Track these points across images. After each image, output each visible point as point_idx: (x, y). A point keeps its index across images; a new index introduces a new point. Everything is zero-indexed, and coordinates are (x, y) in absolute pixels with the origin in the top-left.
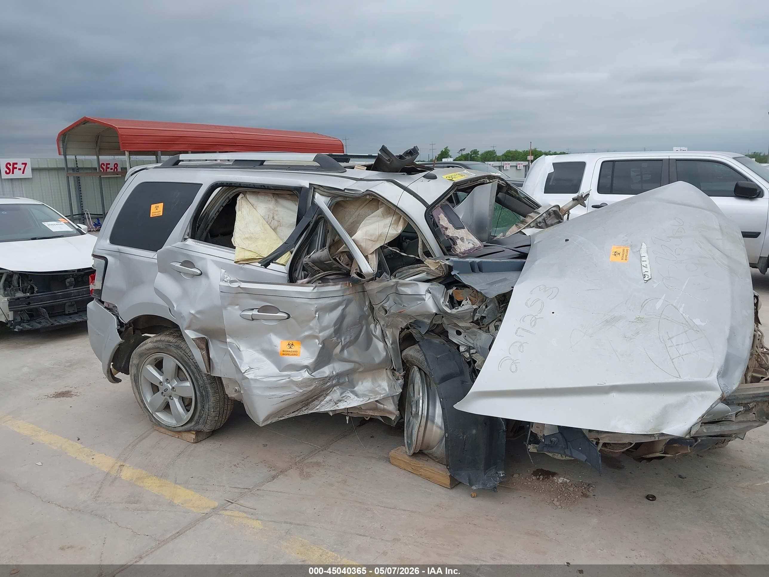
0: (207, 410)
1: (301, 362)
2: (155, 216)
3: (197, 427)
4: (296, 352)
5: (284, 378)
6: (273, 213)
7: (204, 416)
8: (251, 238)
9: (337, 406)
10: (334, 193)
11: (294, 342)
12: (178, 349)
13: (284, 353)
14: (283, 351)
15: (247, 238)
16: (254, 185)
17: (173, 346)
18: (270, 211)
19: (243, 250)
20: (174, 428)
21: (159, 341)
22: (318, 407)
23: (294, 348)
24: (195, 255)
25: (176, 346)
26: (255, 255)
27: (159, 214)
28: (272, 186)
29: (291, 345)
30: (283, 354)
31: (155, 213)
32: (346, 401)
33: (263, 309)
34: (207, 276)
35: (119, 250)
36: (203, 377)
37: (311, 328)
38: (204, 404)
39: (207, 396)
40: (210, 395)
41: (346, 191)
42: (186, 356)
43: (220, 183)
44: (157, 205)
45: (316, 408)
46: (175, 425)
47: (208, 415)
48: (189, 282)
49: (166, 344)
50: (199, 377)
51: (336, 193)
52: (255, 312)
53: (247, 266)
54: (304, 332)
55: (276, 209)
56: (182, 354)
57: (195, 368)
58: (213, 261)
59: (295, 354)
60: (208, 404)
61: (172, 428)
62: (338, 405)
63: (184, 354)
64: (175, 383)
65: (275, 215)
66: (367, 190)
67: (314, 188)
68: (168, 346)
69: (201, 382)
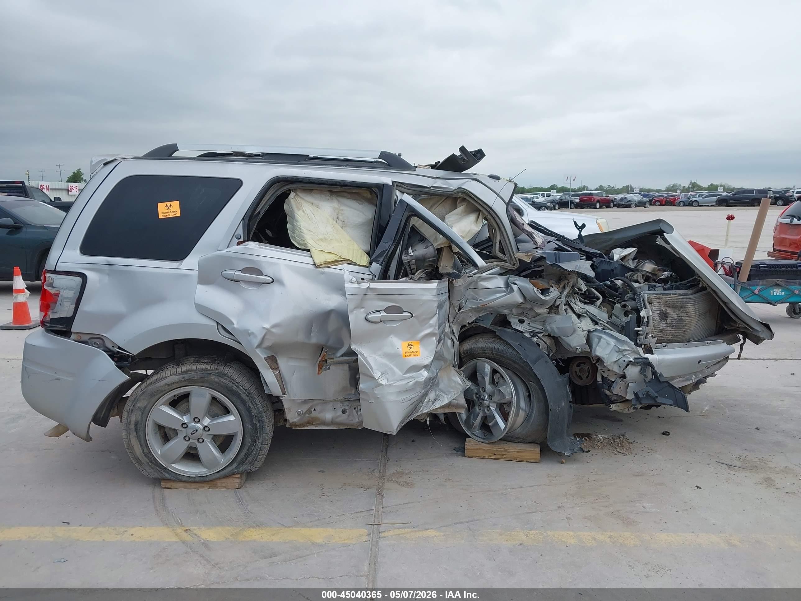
0: (260, 444)
1: (423, 361)
2: (167, 217)
3: (242, 468)
4: (417, 352)
5: (411, 380)
6: (338, 213)
7: (254, 453)
8: (326, 239)
9: (434, 406)
10: (421, 190)
11: (413, 342)
12: (221, 377)
13: (407, 354)
14: (406, 353)
15: (321, 240)
16: (327, 181)
17: (213, 374)
18: (334, 210)
19: (321, 252)
20: (205, 478)
21: (187, 371)
22: (421, 409)
23: (415, 348)
24: (262, 260)
25: (218, 373)
26: (336, 257)
27: (174, 214)
28: (350, 183)
29: (411, 346)
30: (406, 356)
31: (167, 214)
32: (439, 400)
33: (387, 310)
34: (281, 283)
35: (108, 262)
36: (257, 405)
37: (431, 326)
38: (257, 437)
39: (261, 427)
40: (265, 425)
41: (431, 188)
42: (233, 383)
43: (283, 178)
44: (168, 203)
45: (420, 410)
46: (207, 474)
47: (261, 450)
48: (253, 293)
49: (203, 373)
50: (252, 406)
51: (425, 191)
52: (383, 314)
53: (327, 270)
54: (422, 331)
55: (342, 208)
56: (227, 382)
57: (247, 396)
58: (287, 266)
59: (416, 354)
60: (263, 437)
61: (202, 478)
62: (434, 404)
63: (230, 382)
64: (207, 421)
65: (340, 214)
66: (459, 188)
67: (396, 186)
68: (206, 374)
69: (254, 412)
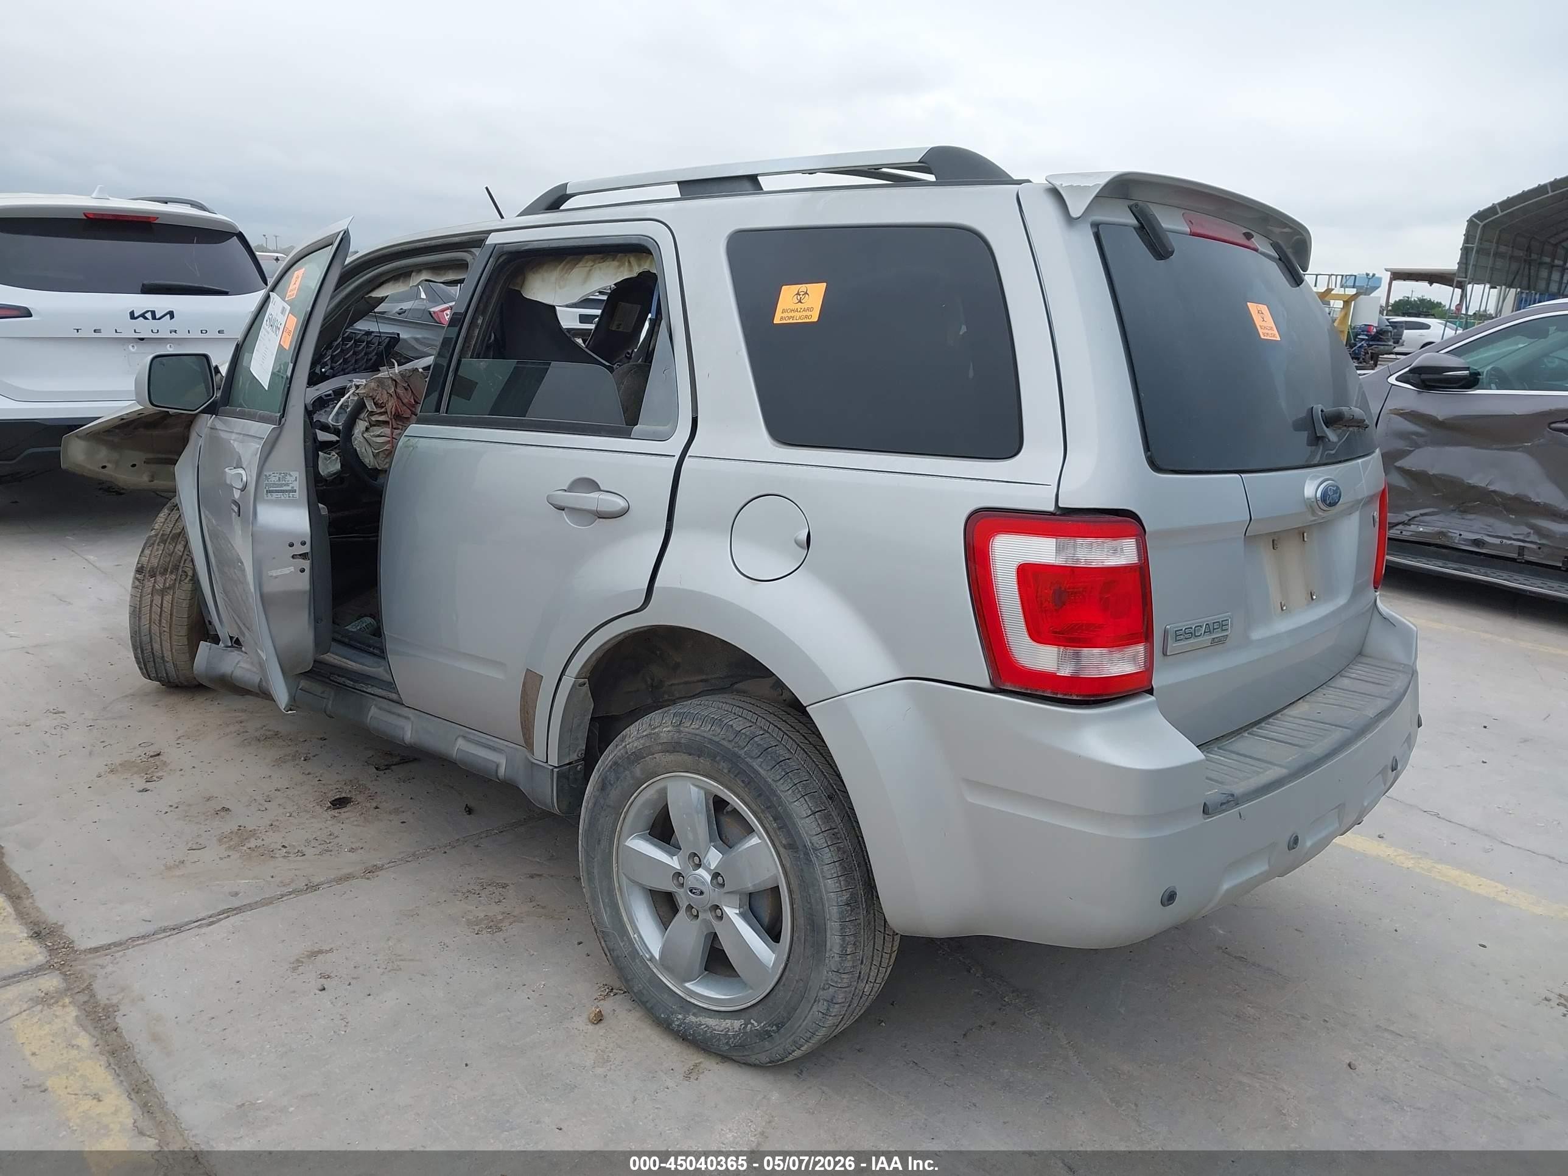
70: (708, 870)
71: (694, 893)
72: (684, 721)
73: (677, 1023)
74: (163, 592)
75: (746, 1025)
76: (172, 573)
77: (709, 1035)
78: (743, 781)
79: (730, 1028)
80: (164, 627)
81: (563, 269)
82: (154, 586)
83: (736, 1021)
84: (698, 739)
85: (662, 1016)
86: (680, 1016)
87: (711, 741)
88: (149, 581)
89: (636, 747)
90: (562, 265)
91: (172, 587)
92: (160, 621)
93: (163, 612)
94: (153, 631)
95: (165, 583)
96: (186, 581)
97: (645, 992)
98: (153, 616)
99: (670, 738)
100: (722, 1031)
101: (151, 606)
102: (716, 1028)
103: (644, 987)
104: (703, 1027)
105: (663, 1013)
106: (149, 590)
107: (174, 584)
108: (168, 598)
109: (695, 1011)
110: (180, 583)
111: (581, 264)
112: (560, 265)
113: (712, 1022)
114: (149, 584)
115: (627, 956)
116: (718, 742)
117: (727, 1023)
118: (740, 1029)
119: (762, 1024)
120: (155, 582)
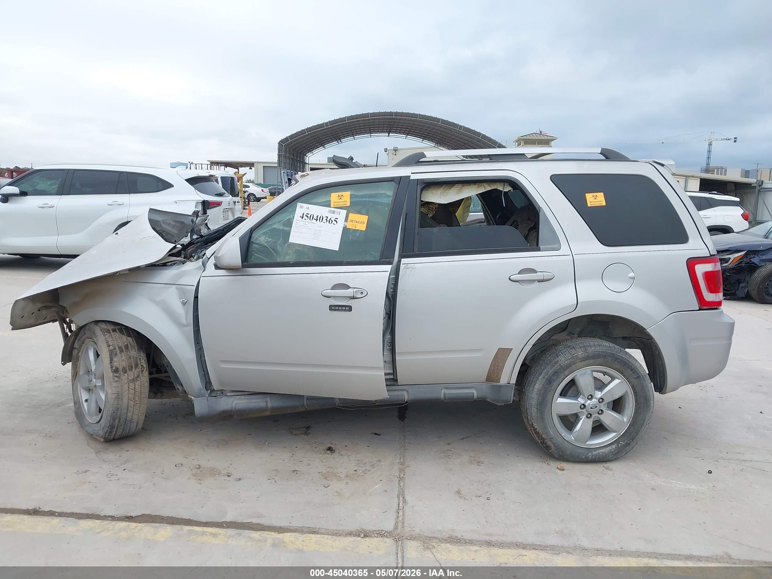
70: (596, 398)
71: (593, 409)
72: (587, 348)
73: (591, 457)
74: (134, 380)
75: (618, 445)
76: (136, 368)
77: (604, 455)
78: (618, 362)
79: (612, 449)
80: (137, 401)
81: (444, 188)
82: (128, 378)
83: (613, 446)
84: (596, 352)
85: (583, 457)
86: (590, 454)
87: (602, 352)
88: (124, 376)
89: (567, 363)
90: (443, 187)
91: (138, 376)
92: (134, 398)
93: (136, 392)
94: (130, 405)
95: (134, 375)
96: (145, 371)
97: (572, 452)
98: (130, 396)
99: (584, 356)
100: (609, 451)
101: (128, 390)
102: (606, 451)
103: (572, 451)
104: (601, 453)
105: (583, 456)
106: (126, 381)
107: (139, 374)
108: (138, 383)
109: (594, 450)
110: (142, 373)
111: (454, 187)
112: (442, 187)
113: (603, 450)
114: (125, 377)
115: (562, 443)
116: (605, 352)
117: (608, 449)
118: (616, 448)
119: (626, 442)
120: (128, 375)
